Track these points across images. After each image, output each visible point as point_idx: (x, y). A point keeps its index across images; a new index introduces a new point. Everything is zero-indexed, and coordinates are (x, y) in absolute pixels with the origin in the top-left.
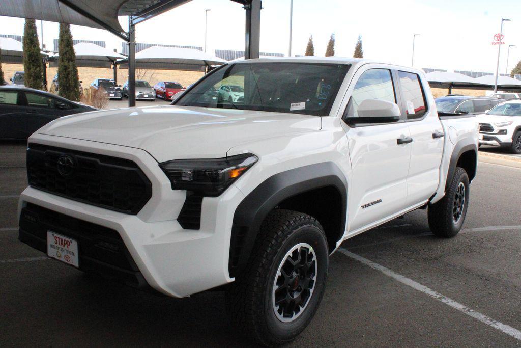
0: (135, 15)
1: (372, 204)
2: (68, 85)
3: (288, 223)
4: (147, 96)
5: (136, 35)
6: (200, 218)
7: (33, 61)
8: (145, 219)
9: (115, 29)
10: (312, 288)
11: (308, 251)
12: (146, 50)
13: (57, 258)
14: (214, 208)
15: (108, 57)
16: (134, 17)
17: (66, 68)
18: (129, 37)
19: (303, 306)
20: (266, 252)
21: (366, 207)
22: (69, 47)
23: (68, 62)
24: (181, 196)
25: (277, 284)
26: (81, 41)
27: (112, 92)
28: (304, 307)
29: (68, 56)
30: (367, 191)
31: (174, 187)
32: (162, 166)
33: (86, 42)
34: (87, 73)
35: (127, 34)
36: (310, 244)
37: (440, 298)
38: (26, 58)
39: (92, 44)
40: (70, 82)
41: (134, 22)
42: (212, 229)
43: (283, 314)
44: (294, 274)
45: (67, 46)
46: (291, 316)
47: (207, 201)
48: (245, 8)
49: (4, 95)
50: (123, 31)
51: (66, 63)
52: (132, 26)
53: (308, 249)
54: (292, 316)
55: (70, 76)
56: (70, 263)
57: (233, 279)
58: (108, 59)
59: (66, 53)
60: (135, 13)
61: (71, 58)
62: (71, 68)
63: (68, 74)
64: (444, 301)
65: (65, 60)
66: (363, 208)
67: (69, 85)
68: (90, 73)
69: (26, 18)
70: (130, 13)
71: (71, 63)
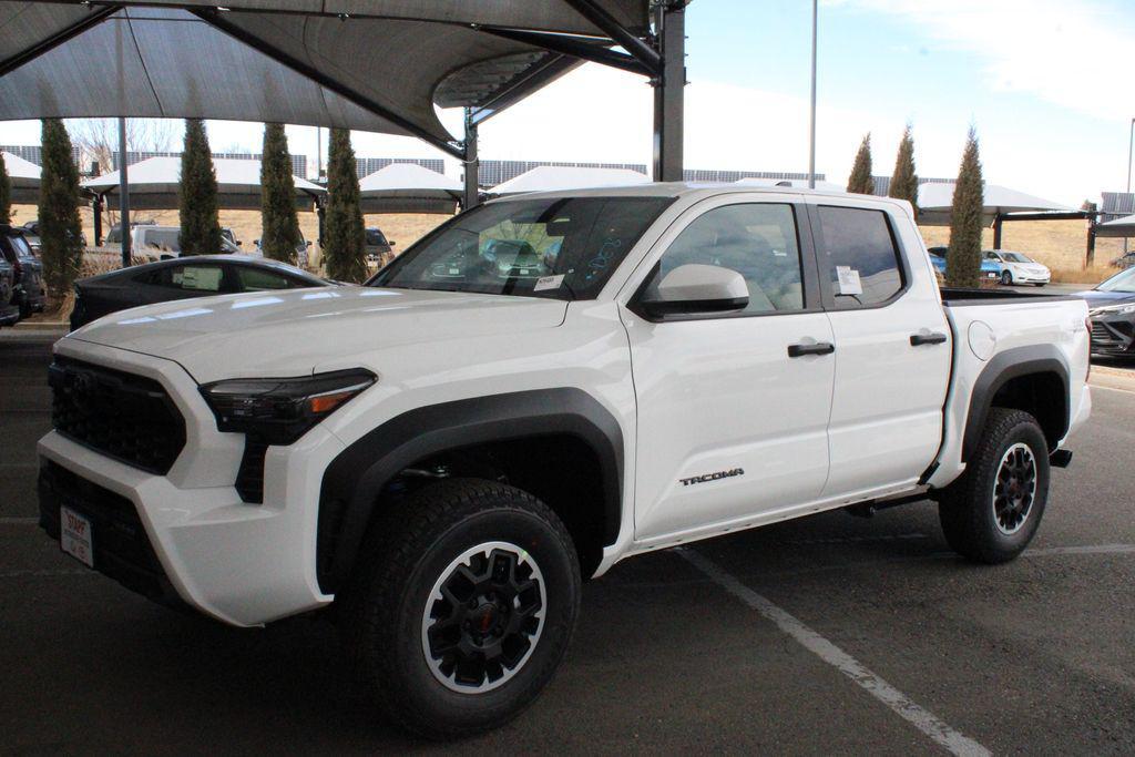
0: (476, 105)
1: (714, 477)
2: (343, 251)
3: (457, 500)
4: (527, 272)
5: (479, 146)
6: (261, 483)
7: (279, 204)
8: (178, 484)
9: (438, 137)
10: (534, 633)
11: (517, 561)
12: (527, 173)
13: (71, 552)
14: (284, 464)
15: (447, 191)
16: (474, 109)
17: (341, 217)
18: (467, 152)
19: (511, 667)
20: (401, 551)
21: (693, 482)
22: (348, 174)
23: (346, 205)
24: (235, 444)
25: (432, 616)
26: (396, 161)
27: (454, 265)
28: (513, 668)
29: (344, 191)
30: (696, 450)
31: (222, 427)
32: (204, 390)
33: (404, 161)
34: (417, 225)
35: (460, 144)
36: (521, 546)
37: (863, 680)
38: (265, 200)
39: (414, 165)
40: (349, 244)
41: (475, 119)
42: (280, 504)
43: (454, 675)
44: (482, 600)
45: (345, 174)
46: (479, 683)
47: (273, 452)
48: (652, 84)
49: (196, 273)
50: (453, 139)
51: (342, 207)
52: (471, 128)
53: (516, 556)
54: (481, 684)
55: (349, 234)
56: (85, 561)
57: (330, 598)
58: (450, 196)
59: (341, 187)
60: (476, 101)
61: (350, 197)
62: (351, 217)
63: (346, 228)
64: (867, 685)
65: (339, 202)
66: (686, 484)
67: (347, 250)
68: (422, 224)
69: (266, 122)
70: (466, 102)
71: (351, 208)
